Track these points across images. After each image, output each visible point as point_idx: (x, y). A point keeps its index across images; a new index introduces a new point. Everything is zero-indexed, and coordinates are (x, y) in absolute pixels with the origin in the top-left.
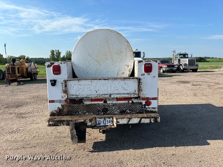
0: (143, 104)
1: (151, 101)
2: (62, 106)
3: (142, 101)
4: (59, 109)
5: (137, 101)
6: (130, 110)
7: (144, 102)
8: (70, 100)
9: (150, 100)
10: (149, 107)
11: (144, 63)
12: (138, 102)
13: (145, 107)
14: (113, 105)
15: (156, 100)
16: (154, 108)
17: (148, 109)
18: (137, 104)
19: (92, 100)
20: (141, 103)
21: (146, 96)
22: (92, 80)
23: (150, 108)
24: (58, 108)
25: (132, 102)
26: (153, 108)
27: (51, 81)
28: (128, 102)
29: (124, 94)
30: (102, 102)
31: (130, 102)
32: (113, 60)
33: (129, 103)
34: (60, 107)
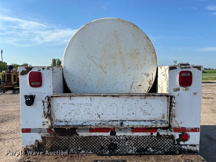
0: (175, 139)
1: (190, 133)
2: (42, 137)
3: (173, 133)
4: (38, 143)
5: (166, 134)
6: (153, 148)
7: (177, 135)
8: (55, 129)
9: (187, 133)
10: (186, 143)
11: (179, 70)
12: (168, 135)
13: (178, 144)
14: (126, 140)
15: (197, 131)
16: (194, 146)
17: (183, 147)
18: (165, 138)
19: (91, 130)
20: (172, 137)
21: (181, 126)
22: (92, 97)
23: (186, 145)
24: (36, 141)
25: (158, 134)
26: (191, 145)
27: (26, 97)
28: (152, 134)
29: (145, 121)
30: (108, 134)
31: (155, 134)
32: (124, 65)
33: (152, 136)
34: (40, 139)
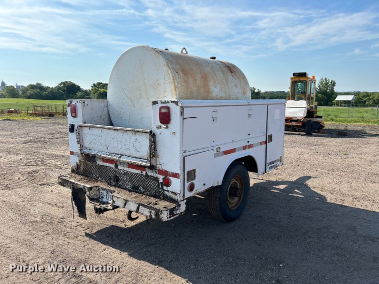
0: (160, 182)
1: (172, 179)
2: (80, 161)
3: (158, 176)
4: (78, 165)
5: (152, 174)
6: (143, 188)
7: (161, 178)
8: (85, 155)
9: (170, 177)
10: (169, 189)
11: (160, 105)
12: (153, 177)
13: (162, 188)
14: (125, 174)
15: (177, 177)
16: (175, 194)
17: (166, 192)
18: (152, 179)
19: (104, 160)
20: (157, 179)
21: (165, 168)
22: (102, 129)
23: (168, 191)
24: (76, 163)
25: (146, 173)
26: (173, 192)
28: (142, 172)
29: (136, 158)
30: (113, 166)
31: (144, 173)
32: (148, 98)
33: (142, 175)
34: (78, 162)
